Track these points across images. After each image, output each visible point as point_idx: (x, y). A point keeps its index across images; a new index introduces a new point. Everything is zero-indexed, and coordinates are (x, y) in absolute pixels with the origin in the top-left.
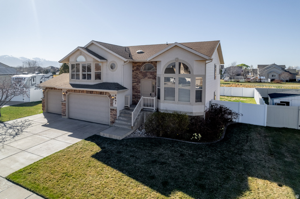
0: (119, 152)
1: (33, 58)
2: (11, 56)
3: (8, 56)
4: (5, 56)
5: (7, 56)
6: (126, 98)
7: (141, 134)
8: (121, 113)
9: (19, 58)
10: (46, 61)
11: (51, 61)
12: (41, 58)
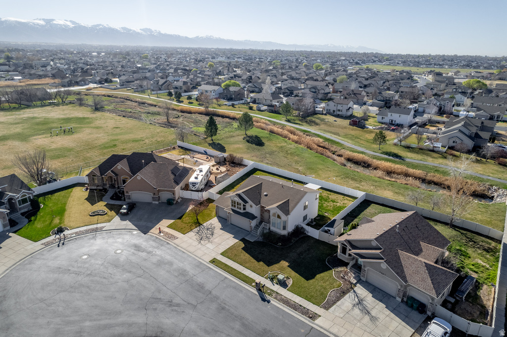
0: (251, 248)
1: (141, 29)
2: (107, 25)
3: (103, 26)
4: (98, 25)
5: (100, 25)
6: (257, 221)
7: (261, 239)
8: (254, 227)
9: (119, 29)
10: (162, 34)
11: (170, 34)
12: (153, 30)
